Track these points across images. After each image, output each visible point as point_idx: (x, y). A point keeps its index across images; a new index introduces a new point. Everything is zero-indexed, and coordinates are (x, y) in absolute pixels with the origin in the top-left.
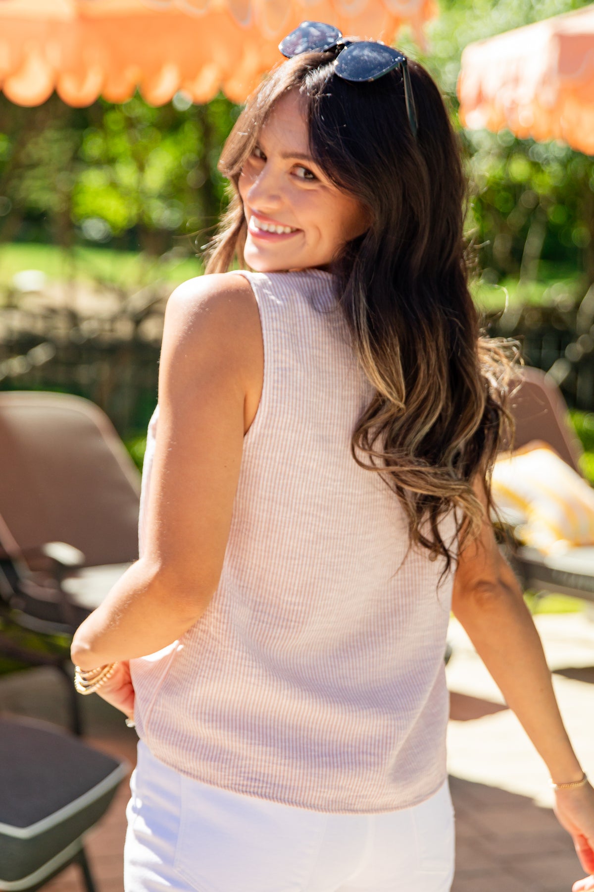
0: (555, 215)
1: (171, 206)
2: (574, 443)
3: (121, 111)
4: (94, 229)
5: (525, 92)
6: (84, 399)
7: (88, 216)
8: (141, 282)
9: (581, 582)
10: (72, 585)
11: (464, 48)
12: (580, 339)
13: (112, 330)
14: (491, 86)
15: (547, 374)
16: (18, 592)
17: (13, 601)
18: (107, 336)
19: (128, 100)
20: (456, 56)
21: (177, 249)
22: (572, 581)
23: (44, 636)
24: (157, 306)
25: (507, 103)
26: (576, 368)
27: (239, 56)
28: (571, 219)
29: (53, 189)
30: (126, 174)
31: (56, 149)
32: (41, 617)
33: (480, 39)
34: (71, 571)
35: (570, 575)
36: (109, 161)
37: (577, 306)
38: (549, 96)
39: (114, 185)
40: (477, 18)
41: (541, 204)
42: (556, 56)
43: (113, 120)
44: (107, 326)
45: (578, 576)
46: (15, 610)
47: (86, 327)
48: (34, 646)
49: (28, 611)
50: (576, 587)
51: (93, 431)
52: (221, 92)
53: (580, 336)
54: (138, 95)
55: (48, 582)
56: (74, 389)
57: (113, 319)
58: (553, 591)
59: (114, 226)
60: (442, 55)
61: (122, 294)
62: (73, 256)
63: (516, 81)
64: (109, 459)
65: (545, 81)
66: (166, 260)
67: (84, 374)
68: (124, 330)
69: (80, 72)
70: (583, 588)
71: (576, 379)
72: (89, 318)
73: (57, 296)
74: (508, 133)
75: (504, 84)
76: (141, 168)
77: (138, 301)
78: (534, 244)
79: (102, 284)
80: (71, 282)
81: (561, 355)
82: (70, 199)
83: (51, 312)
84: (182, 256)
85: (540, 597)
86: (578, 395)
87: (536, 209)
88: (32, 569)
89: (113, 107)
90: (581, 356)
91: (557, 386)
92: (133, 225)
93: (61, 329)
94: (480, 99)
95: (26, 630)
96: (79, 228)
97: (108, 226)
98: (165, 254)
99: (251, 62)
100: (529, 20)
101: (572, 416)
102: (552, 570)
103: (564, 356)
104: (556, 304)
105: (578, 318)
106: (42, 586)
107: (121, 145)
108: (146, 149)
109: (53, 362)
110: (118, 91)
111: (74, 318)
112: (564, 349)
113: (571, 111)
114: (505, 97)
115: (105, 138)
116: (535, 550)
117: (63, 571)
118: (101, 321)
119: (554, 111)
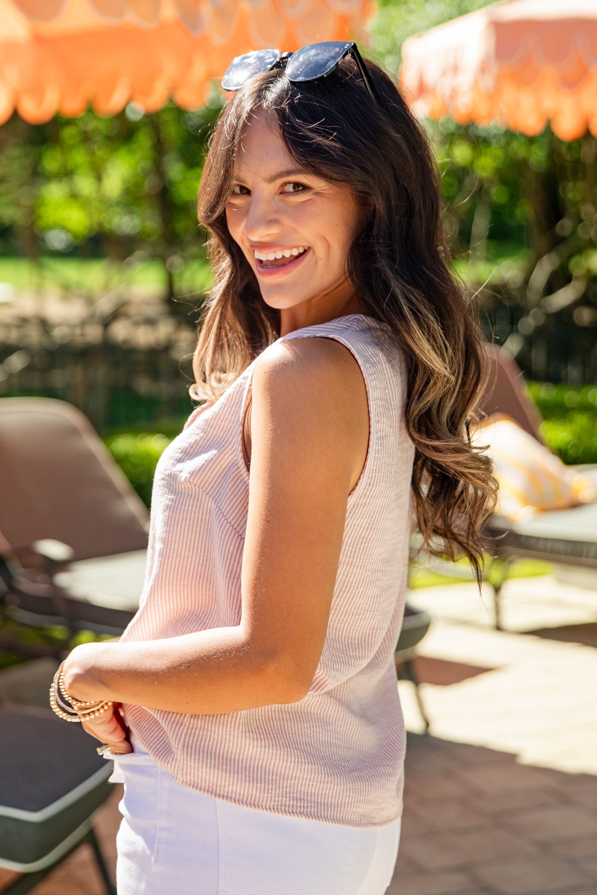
0: (498, 194)
1: (130, 213)
2: (533, 412)
3: (75, 124)
4: (57, 240)
5: (465, 80)
6: (61, 401)
7: (50, 228)
8: (106, 288)
9: (549, 545)
10: (63, 579)
11: (403, 41)
12: (532, 312)
13: (82, 335)
14: (432, 76)
15: (502, 348)
16: (12, 589)
17: (8, 598)
18: (79, 340)
19: (82, 114)
20: (396, 50)
21: (139, 253)
22: (541, 544)
23: (39, 629)
24: (125, 308)
25: (448, 92)
26: (529, 342)
27: (188, 65)
28: (514, 198)
29: (17, 204)
30: (85, 184)
31: (16, 166)
32: (36, 612)
33: (415, 32)
34: (62, 566)
35: (538, 539)
36: (67, 174)
37: (526, 281)
38: (488, 82)
39: (74, 196)
40: (411, 12)
41: (485, 187)
42: (492, 43)
43: (68, 133)
44: (78, 331)
45: (546, 540)
46: (12, 607)
47: (58, 333)
48: (31, 639)
49: (23, 607)
50: (545, 551)
51: (73, 431)
52: (171, 100)
53: (530, 310)
54: (90, 109)
55: (40, 577)
56: (49, 393)
57: (83, 323)
58: (522, 556)
59: (75, 236)
60: (381, 49)
61: (90, 300)
62: (40, 266)
63: (455, 69)
64: (89, 458)
65: (483, 69)
66: (129, 264)
67: (59, 378)
68: (93, 333)
69: (37, 91)
70: (552, 551)
71: (530, 351)
72: (60, 325)
73: (27, 306)
74: (449, 120)
75: (444, 73)
76: (99, 178)
77: (105, 306)
78: (481, 224)
79: (67, 291)
80: (39, 292)
81: (514, 329)
82: (33, 212)
83: (23, 321)
84: (143, 259)
85: (511, 562)
86: (533, 368)
87: (481, 191)
88: (25, 566)
89: (70, 122)
90: (532, 329)
91: (513, 358)
92: (94, 233)
93: (34, 336)
94: (422, 89)
95: (23, 625)
96: (43, 240)
97: (70, 236)
98: (127, 259)
99: (199, 70)
100: (462, 11)
101: (530, 387)
102: (520, 536)
103: (517, 331)
104: (506, 281)
105: (528, 293)
106: (35, 582)
107: (79, 157)
108: (104, 161)
109: (29, 369)
110: (73, 106)
111: (45, 325)
112: (517, 324)
113: (509, 94)
114: (445, 86)
115: (63, 153)
116: (504, 518)
117: (54, 566)
118: (72, 326)
119: (493, 96)
